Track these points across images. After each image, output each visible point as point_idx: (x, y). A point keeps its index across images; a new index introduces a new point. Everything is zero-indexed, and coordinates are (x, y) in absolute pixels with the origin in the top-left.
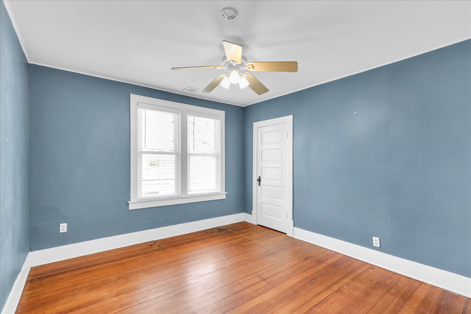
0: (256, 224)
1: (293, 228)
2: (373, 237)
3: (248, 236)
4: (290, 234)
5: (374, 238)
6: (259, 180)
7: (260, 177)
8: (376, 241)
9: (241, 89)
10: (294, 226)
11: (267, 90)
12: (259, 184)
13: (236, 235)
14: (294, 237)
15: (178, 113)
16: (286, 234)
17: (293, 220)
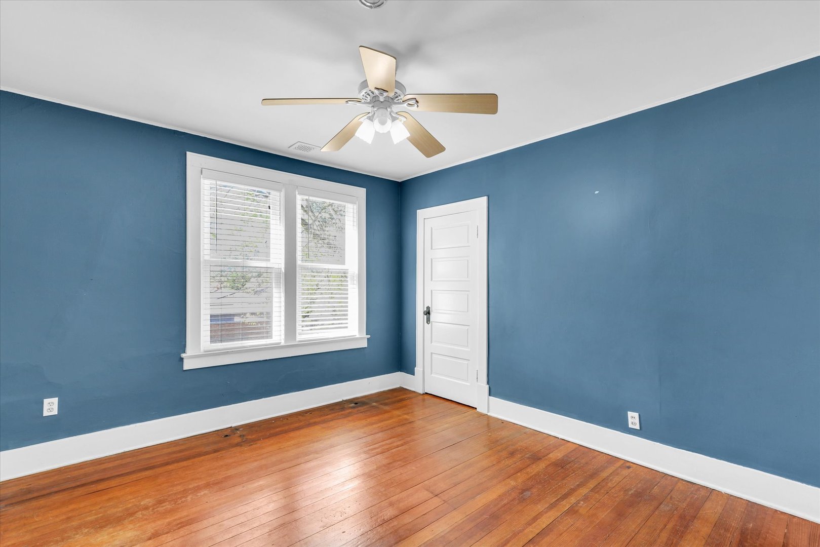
0: (421, 392)
1: (488, 398)
2: (629, 412)
3: (407, 414)
4: (482, 409)
5: (630, 414)
6: (428, 313)
7: (428, 308)
8: (633, 419)
9: (395, 143)
10: (490, 395)
11: (441, 149)
12: (428, 321)
13: (386, 412)
14: (489, 414)
15: (280, 191)
16: (476, 408)
17: (488, 383)
